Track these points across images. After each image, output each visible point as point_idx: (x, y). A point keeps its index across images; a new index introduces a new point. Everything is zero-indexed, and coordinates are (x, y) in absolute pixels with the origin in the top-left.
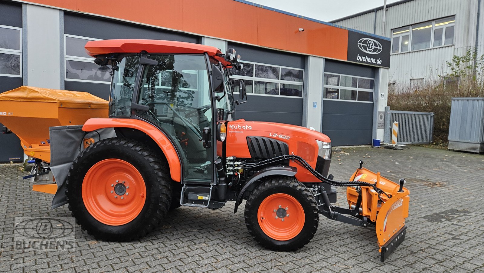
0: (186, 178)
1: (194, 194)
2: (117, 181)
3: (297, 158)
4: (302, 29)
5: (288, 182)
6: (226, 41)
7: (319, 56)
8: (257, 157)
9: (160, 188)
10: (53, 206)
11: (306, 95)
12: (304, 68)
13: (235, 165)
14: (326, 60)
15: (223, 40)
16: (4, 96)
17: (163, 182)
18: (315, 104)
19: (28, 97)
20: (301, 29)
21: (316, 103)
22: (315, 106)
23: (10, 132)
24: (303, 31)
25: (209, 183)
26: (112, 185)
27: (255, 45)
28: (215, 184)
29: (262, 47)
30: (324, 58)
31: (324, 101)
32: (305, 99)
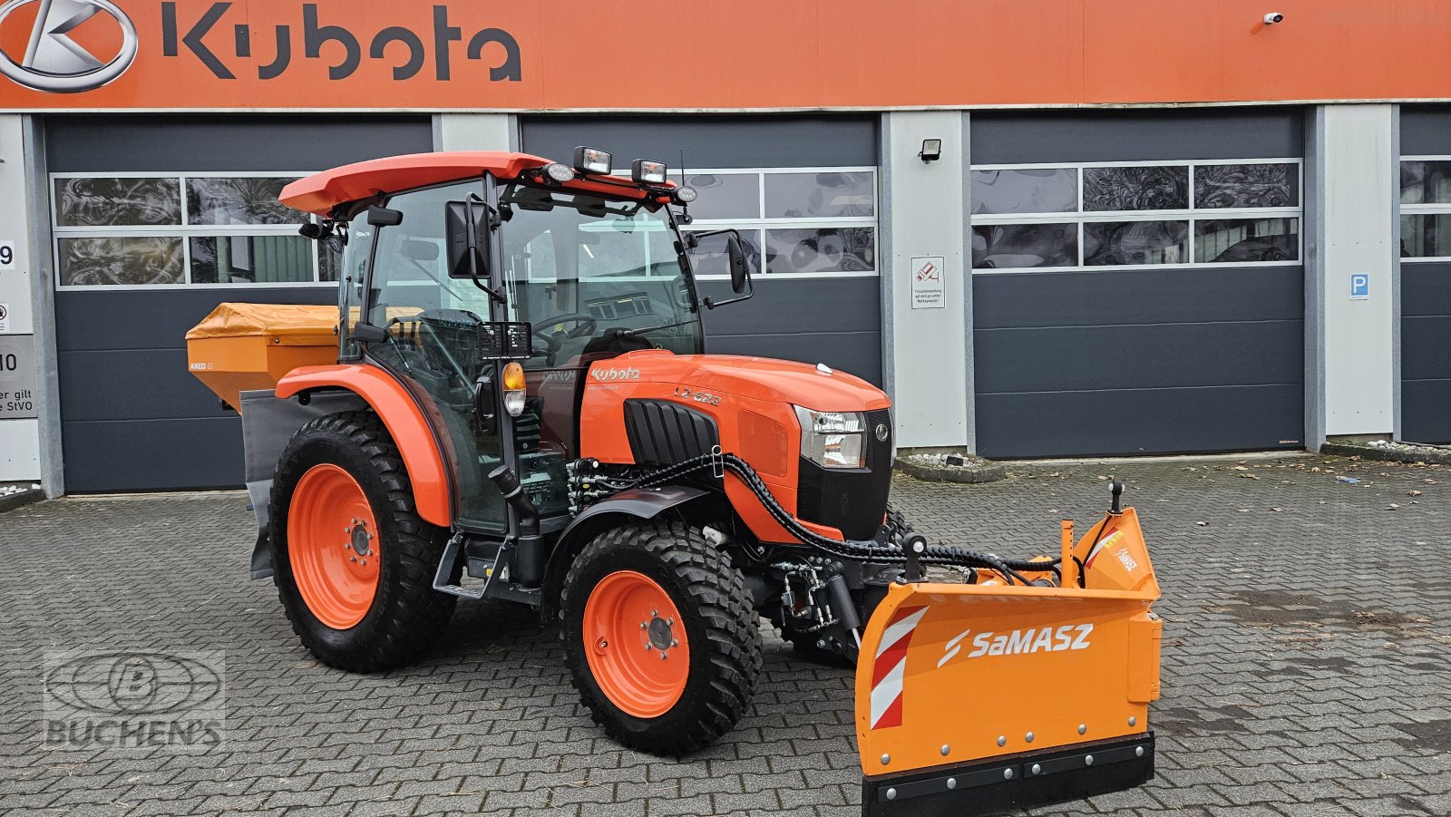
0: (464, 516)
1: (479, 563)
2: (353, 520)
3: (733, 465)
4: (1276, 14)
5: (644, 537)
6: (963, 111)
7: (1368, 101)
8: (647, 461)
9: (400, 541)
10: (255, 573)
11: (1313, 252)
12: (1301, 153)
13: (582, 484)
14: (1406, 109)
15: (955, 110)
16: (200, 329)
17: (408, 527)
18: (1359, 282)
19: (226, 327)
20: (1269, 17)
21: (1366, 276)
22: (1363, 291)
23: (230, 408)
24: (1278, 19)
25: (499, 532)
26: (346, 530)
27: (1075, 106)
28: (512, 537)
29: (1105, 106)
30: (1393, 104)
31: (1403, 265)
32: (1311, 265)
